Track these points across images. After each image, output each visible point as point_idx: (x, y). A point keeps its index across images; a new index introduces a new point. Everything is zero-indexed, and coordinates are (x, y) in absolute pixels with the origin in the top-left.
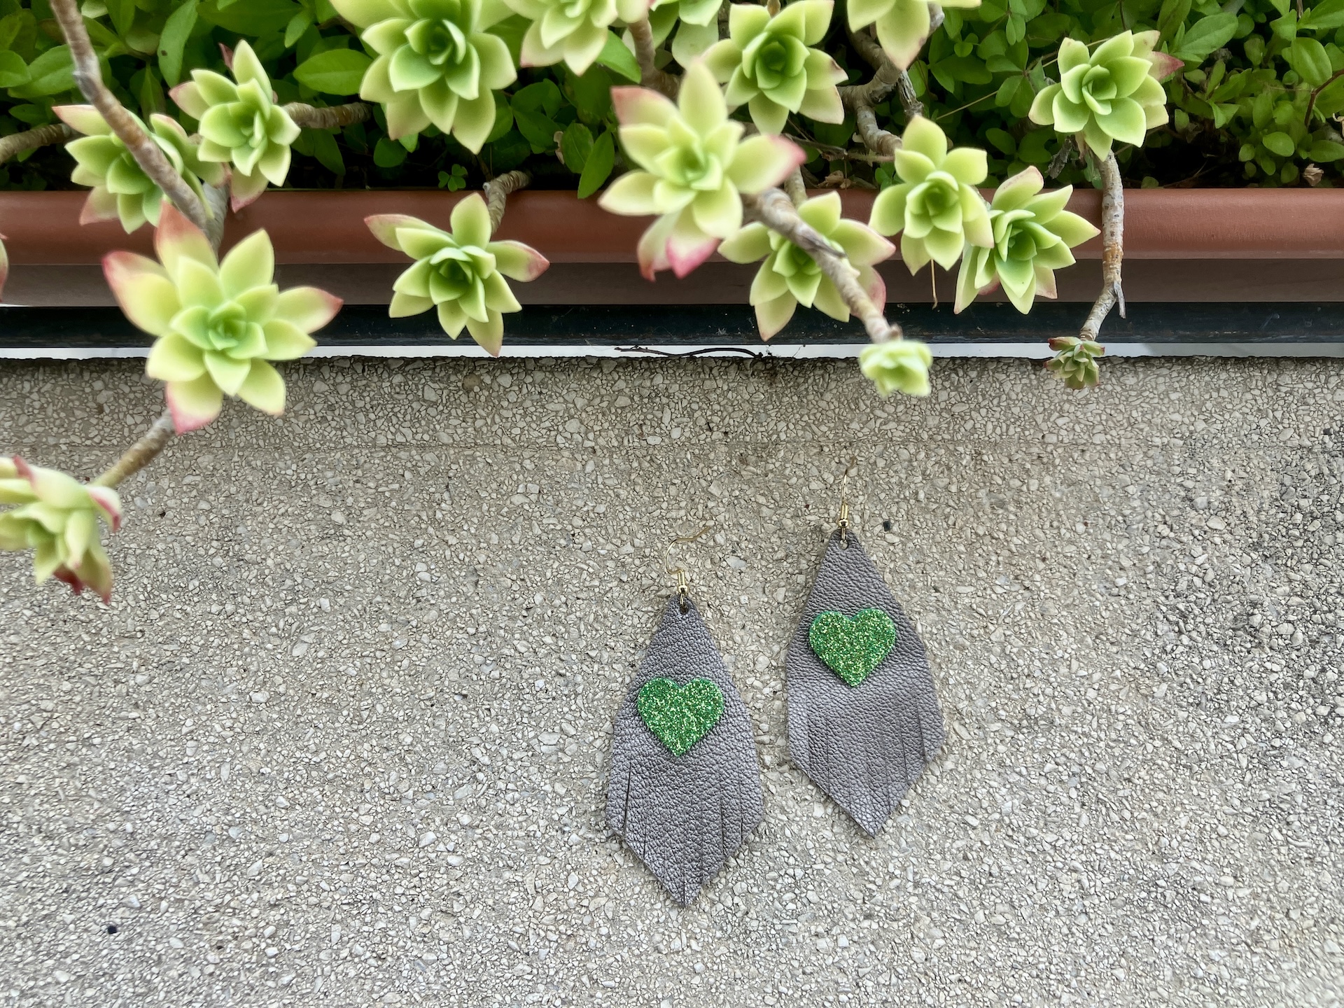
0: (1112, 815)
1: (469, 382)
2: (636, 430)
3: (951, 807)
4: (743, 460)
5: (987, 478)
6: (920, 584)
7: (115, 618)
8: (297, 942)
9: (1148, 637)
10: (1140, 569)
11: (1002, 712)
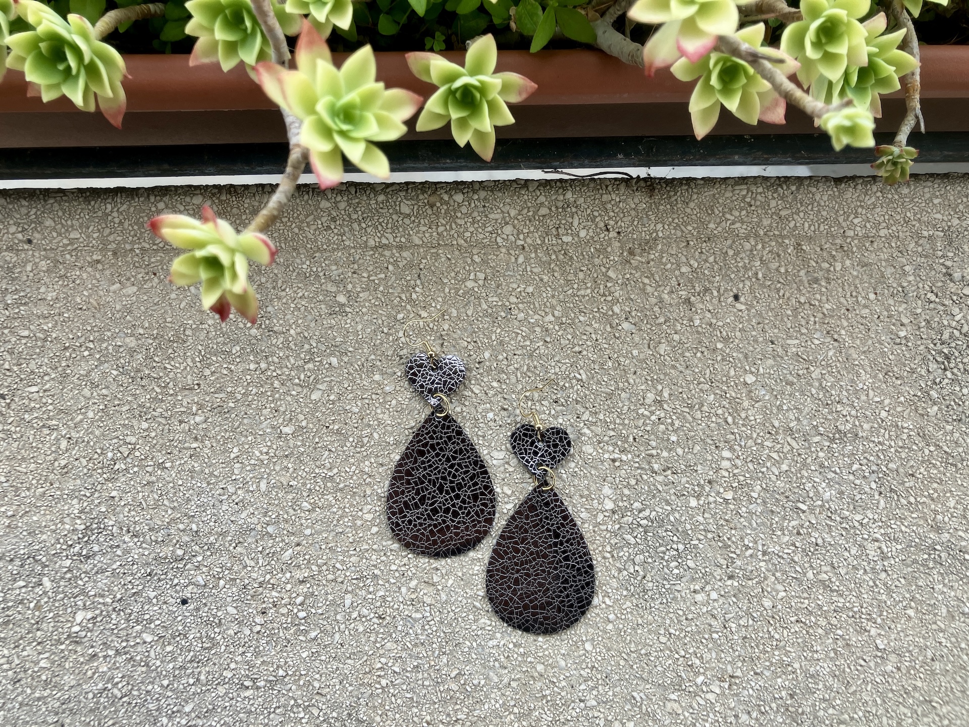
0: (902, 500)
1: (432, 199)
2: (554, 231)
3: (787, 497)
4: (631, 252)
5: (805, 261)
6: (761, 339)
7: (179, 375)
8: (320, 607)
9: (923, 373)
10: (915, 325)
11: (821, 429)
